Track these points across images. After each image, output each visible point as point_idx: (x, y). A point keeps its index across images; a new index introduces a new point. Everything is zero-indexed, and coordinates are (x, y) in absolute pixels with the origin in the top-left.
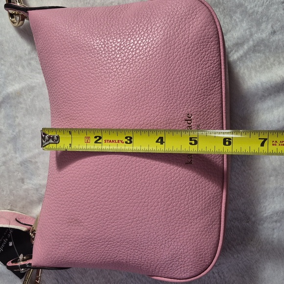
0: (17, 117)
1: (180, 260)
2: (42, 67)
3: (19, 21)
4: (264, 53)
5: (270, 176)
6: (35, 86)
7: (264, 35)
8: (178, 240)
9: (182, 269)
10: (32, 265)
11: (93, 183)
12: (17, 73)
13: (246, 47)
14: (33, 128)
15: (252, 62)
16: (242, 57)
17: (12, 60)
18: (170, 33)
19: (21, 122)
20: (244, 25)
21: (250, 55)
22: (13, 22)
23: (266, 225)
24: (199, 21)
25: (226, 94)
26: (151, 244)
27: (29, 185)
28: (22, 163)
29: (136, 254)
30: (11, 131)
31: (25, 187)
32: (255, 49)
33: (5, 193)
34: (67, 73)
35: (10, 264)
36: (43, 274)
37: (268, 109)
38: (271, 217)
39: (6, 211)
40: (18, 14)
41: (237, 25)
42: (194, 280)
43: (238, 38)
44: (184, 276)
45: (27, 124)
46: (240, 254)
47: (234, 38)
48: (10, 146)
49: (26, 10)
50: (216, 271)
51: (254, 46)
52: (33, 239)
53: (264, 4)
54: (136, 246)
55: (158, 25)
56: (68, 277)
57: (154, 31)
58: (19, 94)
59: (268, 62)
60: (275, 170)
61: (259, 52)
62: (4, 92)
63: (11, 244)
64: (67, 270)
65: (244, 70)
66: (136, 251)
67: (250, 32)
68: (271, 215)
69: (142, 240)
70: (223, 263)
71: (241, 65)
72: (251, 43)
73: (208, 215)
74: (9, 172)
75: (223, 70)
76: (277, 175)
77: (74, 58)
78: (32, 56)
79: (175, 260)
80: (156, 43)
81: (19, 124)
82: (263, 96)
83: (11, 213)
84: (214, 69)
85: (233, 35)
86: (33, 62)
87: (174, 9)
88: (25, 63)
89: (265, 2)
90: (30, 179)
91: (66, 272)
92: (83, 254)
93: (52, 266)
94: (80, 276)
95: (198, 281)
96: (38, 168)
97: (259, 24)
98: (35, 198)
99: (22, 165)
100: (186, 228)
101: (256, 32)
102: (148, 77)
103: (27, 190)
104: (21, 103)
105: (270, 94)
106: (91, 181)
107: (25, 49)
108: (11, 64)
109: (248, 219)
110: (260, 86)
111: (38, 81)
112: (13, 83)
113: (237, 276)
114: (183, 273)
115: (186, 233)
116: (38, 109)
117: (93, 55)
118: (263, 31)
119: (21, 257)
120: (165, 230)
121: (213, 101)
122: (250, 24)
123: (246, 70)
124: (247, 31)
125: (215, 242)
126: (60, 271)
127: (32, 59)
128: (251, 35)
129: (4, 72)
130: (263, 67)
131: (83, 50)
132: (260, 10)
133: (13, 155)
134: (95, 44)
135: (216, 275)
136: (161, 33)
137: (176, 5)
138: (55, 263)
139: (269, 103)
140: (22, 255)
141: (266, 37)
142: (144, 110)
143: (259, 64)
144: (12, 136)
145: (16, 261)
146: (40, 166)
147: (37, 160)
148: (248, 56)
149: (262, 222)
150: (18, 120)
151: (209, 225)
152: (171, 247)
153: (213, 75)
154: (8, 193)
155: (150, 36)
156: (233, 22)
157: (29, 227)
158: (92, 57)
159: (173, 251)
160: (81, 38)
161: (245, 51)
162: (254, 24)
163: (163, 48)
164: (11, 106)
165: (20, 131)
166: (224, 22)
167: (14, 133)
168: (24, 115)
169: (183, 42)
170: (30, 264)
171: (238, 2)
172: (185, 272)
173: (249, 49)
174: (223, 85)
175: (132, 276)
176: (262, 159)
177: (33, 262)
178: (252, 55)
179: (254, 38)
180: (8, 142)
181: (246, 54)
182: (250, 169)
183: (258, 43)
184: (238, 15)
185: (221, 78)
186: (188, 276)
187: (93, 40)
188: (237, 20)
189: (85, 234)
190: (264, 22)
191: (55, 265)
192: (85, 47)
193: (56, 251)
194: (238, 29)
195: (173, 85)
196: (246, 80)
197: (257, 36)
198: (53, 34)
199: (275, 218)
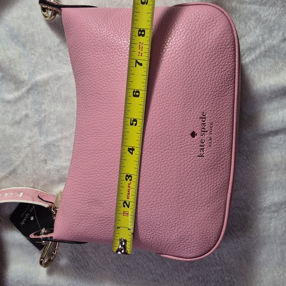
0: (43, 103)
1: (187, 241)
2: (71, 60)
3: (51, 16)
4: (274, 59)
5: (271, 171)
6: (62, 76)
7: (275, 42)
8: (187, 223)
9: (189, 249)
10: (54, 238)
11: (114, 168)
12: (46, 63)
13: (257, 52)
14: (58, 114)
15: (262, 66)
16: (253, 60)
17: (41, 50)
18: (192, 38)
19: (47, 108)
20: (258, 31)
21: (261, 59)
22: (46, 17)
23: (264, 214)
24: (218, 29)
25: (238, 96)
26: (163, 225)
27: (51, 166)
28: (47, 146)
29: (149, 234)
30: (37, 116)
31: (47, 168)
32: (265, 54)
33: (28, 172)
34: (96, 68)
35: (32, 236)
36: (60, 247)
37: (274, 109)
38: (269, 207)
39: (28, 188)
40: (51, 10)
41: (251, 31)
42: (196, 260)
43: (251, 43)
44: (189, 255)
45: (52, 110)
46: (239, 239)
47: (248, 43)
48: (36, 130)
49: (60, 7)
50: (217, 253)
51: (265, 52)
52: (55, 215)
53: (277, 13)
54: (149, 226)
55: (181, 30)
56: (82, 251)
57: (177, 36)
58: (46, 83)
59: (277, 67)
60: (276, 165)
61: (270, 57)
62: (33, 80)
63: (32, 219)
64: (82, 245)
65: (255, 73)
66: (149, 231)
67: (263, 38)
68: (270, 206)
69: (155, 222)
70: (224, 247)
71: (252, 68)
72: (263, 48)
73: (215, 203)
74: (33, 153)
75: (237, 74)
76: (278, 170)
77: (102, 56)
78: (60, 48)
79: (183, 241)
80: (179, 47)
81: (45, 110)
82: (270, 97)
83: (34, 190)
84: (229, 73)
85: (246, 40)
86: (60, 54)
87: (196, 16)
88: (54, 55)
89: (278, 11)
90: (53, 161)
91: (80, 247)
92: (101, 231)
93: (71, 240)
94: (94, 251)
95: (200, 261)
96: (60, 151)
97: (271, 31)
98: (56, 178)
99: (45, 148)
100: (195, 214)
101: (268, 39)
102: (169, 77)
103: (49, 171)
104: (47, 91)
105: (277, 97)
106: (112, 167)
107: (54, 41)
108: (41, 55)
109: (249, 209)
110: (268, 88)
111: (65, 71)
112: (42, 72)
113: (235, 258)
114: (189, 253)
115: (194, 217)
116: (63, 97)
117: (120, 53)
118: (274, 38)
119: (43, 230)
120: (176, 214)
121: (226, 101)
122: (262, 30)
123: (256, 73)
124: (260, 37)
125: (219, 227)
126: (75, 245)
127: (60, 51)
128: (263, 41)
129: (33, 61)
130: (272, 71)
131: (112, 48)
132: (273, 18)
133: (38, 138)
134: (123, 44)
135: (217, 256)
136: (183, 38)
137: (198, 12)
138: (75, 238)
139: (275, 104)
140: (44, 229)
141: (277, 43)
142: (164, 106)
143: (269, 68)
144: (37, 121)
145: (39, 234)
146: (62, 150)
147: (59, 144)
148: (259, 60)
149: (261, 212)
150: (44, 107)
151: (215, 212)
152: (181, 229)
153: (227, 78)
154: (32, 172)
155: (173, 40)
156: (247, 28)
157: (50, 204)
158: (119, 56)
159: (181, 233)
160: (110, 38)
161: (256, 55)
162: (266, 31)
163: (184, 52)
164: (38, 93)
165: (45, 117)
166: (239, 27)
167: (40, 118)
168: (50, 102)
169: (203, 47)
170: (51, 237)
171: (253, 10)
172: (191, 252)
173: (261, 54)
174: (236, 88)
175: (140, 254)
176: (265, 155)
177: (54, 235)
178: (263, 59)
179: (266, 44)
180: (34, 126)
181: (257, 58)
182: (254, 163)
183: (269, 48)
184: (252, 22)
185: (235, 81)
186: (193, 256)
187: (121, 40)
188: (252, 26)
189: (104, 214)
190: (276, 29)
191: (74, 240)
192: (113, 46)
193: (76, 227)
194: (251, 34)
195: (191, 86)
196: (256, 82)
197: (269, 42)
198: (84, 32)
199: (273, 209)
